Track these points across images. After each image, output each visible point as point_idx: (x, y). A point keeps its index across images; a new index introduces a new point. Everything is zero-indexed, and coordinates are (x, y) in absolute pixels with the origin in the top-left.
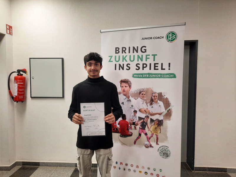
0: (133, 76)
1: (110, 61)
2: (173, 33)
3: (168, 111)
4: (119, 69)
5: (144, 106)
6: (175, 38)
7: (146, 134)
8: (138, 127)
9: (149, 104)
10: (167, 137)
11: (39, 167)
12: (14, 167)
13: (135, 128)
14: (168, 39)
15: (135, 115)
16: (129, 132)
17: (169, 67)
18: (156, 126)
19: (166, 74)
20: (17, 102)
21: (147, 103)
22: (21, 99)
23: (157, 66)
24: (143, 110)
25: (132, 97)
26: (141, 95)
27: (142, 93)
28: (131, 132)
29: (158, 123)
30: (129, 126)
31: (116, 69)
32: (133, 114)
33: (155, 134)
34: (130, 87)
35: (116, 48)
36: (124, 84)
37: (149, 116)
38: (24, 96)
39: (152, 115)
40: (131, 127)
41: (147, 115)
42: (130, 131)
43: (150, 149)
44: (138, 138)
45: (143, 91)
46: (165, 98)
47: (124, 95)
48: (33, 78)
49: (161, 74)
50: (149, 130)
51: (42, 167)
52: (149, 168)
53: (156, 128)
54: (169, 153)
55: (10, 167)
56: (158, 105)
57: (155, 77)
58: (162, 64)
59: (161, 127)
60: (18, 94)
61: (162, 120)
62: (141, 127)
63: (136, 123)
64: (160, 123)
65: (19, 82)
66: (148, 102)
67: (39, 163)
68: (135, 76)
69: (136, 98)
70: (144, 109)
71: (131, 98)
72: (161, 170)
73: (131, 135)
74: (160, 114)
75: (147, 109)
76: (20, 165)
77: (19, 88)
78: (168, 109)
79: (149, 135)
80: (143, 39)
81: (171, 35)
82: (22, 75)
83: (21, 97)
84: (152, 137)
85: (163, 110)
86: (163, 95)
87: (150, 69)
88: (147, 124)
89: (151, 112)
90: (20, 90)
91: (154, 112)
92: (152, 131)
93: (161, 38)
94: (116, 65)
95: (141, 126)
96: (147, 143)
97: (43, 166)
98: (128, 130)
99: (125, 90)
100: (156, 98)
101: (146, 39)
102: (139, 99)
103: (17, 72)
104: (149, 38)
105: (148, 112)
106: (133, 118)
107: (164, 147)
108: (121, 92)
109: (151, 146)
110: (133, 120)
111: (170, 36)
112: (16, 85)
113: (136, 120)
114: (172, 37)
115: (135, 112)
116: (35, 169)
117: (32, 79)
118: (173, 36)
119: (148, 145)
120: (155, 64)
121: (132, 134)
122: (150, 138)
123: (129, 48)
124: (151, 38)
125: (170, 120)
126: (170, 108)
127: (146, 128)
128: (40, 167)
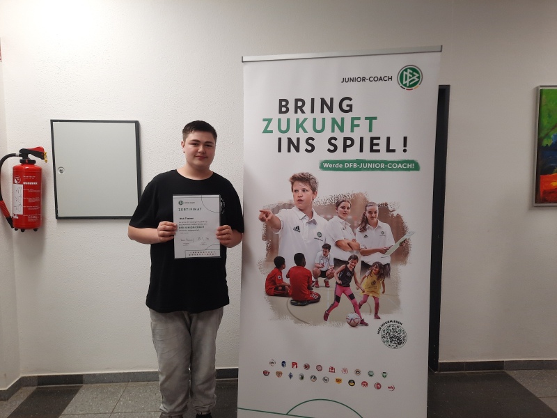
0: (322, 167)
1: (266, 131)
2: (414, 70)
3: (401, 245)
4: (289, 151)
5: (347, 235)
6: (417, 80)
7: (351, 297)
9: (358, 229)
10: (398, 302)
11: (81, 386)
12: (18, 390)
13: (327, 285)
14: (402, 82)
15: (325, 255)
16: (311, 293)
17: (405, 145)
18: (375, 278)
19: (398, 162)
20: (23, 231)
22: (30, 222)
23: (378, 145)
24: (345, 243)
25: (319, 214)
26: (340, 209)
27: (342, 205)
28: (317, 294)
29: (379, 272)
30: (313, 279)
31: (280, 150)
32: (321, 253)
33: (371, 295)
34: (314, 190)
35: (281, 101)
36: (300, 184)
37: (359, 255)
38: (39, 216)
39: (366, 253)
40: (317, 282)
41: (355, 253)
43: (361, 328)
44: (333, 307)
45: (344, 201)
46: (395, 215)
47: (301, 210)
48: (61, 171)
49: (386, 162)
50: (359, 288)
51: (89, 385)
52: (358, 372)
53: (374, 283)
54: (402, 335)
55: (7, 390)
56: (379, 231)
57: (373, 169)
58: (388, 139)
59: (386, 281)
60: (25, 210)
61: (388, 264)
62: (339, 282)
63: (328, 273)
64: (382, 271)
65: (27, 181)
66: (355, 225)
67: (81, 376)
68: (326, 165)
69: (329, 216)
70: (347, 242)
71: (315, 216)
72: (384, 375)
73: (317, 300)
74: (383, 251)
75: (354, 240)
76: (33, 386)
77: (26, 194)
78: (402, 240)
79: (358, 299)
80: (344, 80)
81: (410, 73)
82: (34, 162)
83: (33, 218)
84: (365, 302)
85: (390, 242)
86: (390, 209)
87: (361, 150)
88: (353, 273)
89: (362, 247)
90: (30, 200)
91: (369, 248)
92: (366, 290)
93: (386, 79)
94: (280, 140)
95: (340, 279)
96: (354, 316)
97: (92, 383)
98: (310, 288)
99: (302, 198)
100: (373, 215)
101: (352, 80)
102: (336, 218)
103: (20, 156)
104: (359, 80)
105: (356, 248)
106: (322, 262)
107: (391, 323)
108: (293, 202)
109: (363, 323)
110: (321, 266)
111: (406, 75)
112: (20, 188)
113: (329, 265)
114: (411, 77)
115: (327, 247)
116: (74, 392)
117: (58, 172)
118: (414, 75)
119: (356, 321)
120: (372, 139)
121: (319, 297)
122: (360, 306)
123: (313, 100)
124: (364, 79)
125: (406, 263)
126: (405, 237)
127: (352, 283)
128: (84, 385)
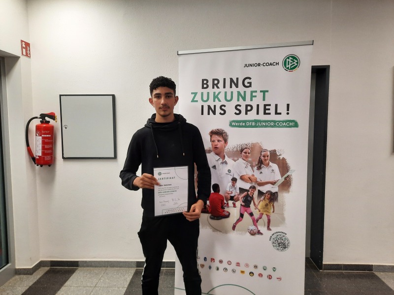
0: (231, 125)
1: (193, 101)
2: (294, 58)
3: (285, 179)
4: (209, 114)
5: (248, 172)
6: (296, 64)
7: (251, 214)
8: (238, 204)
9: (256, 168)
10: (283, 219)
11: (77, 269)
12: (38, 269)
13: (234, 206)
14: (285, 66)
15: (233, 185)
16: (224, 211)
17: (288, 110)
18: (267, 201)
19: (283, 122)
20: (41, 166)
21: (252, 167)
22: (47, 161)
23: (269, 109)
24: (246, 177)
25: (229, 157)
26: (243, 154)
27: (245, 151)
28: (228, 212)
29: (270, 198)
30: (225, 202)
31: (202, 114)
32: (230, 184)
33: (265, 213)
34: (226, 141)
35: (203, 80)
36: (216, 136)
37: (256, 186)
38: (52, 157)
39: (261, 184)
41: (253, 184)
42: (226, 209)
43: (257, 236)
44: (239, 221)
45: (246, 148)
46: (281, 158)
47: (217, 154)
48: (66, 128)
49: (275, 122)
50: (256, 208)
51: (82, 268)
52: (256, 267)
53: (267, 205)
54: (287, 242)
55: (32, 268)
56: (271, 169)
57: (266, 126)
58: (276, 106)
59: (275, 204)
60: (43, 153)
61: (276, 192)
62: (243, 204)
63: (235, 197)
64: (273, 197)
65: (44, 134)
66: (254, 165)
67: (78, 262)
68: (233, 124)
69: (236, 159)
70: (248, 176)
71: (227, 159)
72: (274, 269)
73: (228, 216)
74: (273, 183)
75: (253, 175)
76: (48, 267)
77: (44, 143)
78: (286, 176)
79: (256, 216)
80: (246, 66)
81: (291, 60)
82: (49, 122)
83: (47, 158)
84: (260, 218)
85: (278, 177)
86: (278, 154)
87: (258, 113)
88: (252, 198)
89: (258, 180)
90: (46, 147)
91: (264, 181)
92: (261, 210)
93: (274, 64)
94: (202, 106)
95: (243, 202)
96: (253, 227)
97: (84, 267)
98: (223, 208)
99: (217, 146)
100: (266, 158)
101: (251, 65)
102: (240, 160)
103: (40, 118)
104: (256, 65)
105: (254, 181)
106: (231, 190)
107: (279, 233)
108: (212, 149)
109: (259, 233)
110: (230, 193)
111: (288, 61)
112: (40, 139)
113: (235, 193)
114: (292, 63)
115: (234, 180)
116: (72, 272)
117: (64, 128)
118: (294, 61)
119: (255, 231)
120: (265, 106)
121: (229, 214)
122: (257, 221)
123: (225, 79)
124: (259, 65)
125: (289, 192)
126: (288, 174)
128: (79, 268)
